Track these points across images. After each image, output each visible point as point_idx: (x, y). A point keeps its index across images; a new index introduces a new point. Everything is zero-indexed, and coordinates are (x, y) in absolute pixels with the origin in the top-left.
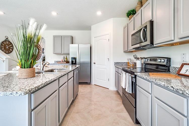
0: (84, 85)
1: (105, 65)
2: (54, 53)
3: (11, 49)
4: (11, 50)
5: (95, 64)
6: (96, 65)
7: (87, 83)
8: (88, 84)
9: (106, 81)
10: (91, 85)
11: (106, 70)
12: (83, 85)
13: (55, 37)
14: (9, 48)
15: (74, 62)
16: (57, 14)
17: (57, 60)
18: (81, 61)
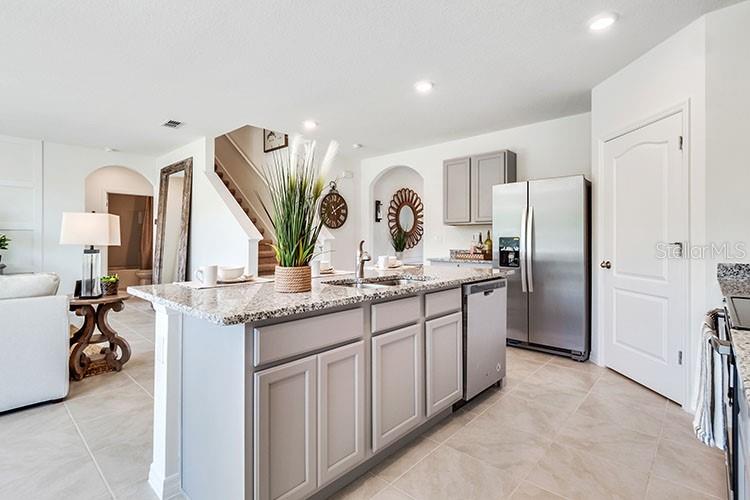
0: (553, 358)
1: (663, 279)
2: (447, 223)
3: (344, 215)
4: (342, 218)
5: (609, 267)
6: (615, 274)
7: (569, 351)
8: (574, 357)
9: (665, 364)
10: (592, 365)
11: (666, 301)
12: (549, 356)
13: (448, 165)
14: (338, 212)
15: (511, 256)
16: (433, 85)
17: (458, 249)
18: (537, 251)
